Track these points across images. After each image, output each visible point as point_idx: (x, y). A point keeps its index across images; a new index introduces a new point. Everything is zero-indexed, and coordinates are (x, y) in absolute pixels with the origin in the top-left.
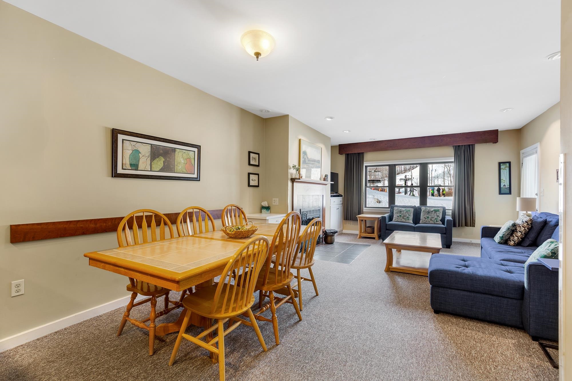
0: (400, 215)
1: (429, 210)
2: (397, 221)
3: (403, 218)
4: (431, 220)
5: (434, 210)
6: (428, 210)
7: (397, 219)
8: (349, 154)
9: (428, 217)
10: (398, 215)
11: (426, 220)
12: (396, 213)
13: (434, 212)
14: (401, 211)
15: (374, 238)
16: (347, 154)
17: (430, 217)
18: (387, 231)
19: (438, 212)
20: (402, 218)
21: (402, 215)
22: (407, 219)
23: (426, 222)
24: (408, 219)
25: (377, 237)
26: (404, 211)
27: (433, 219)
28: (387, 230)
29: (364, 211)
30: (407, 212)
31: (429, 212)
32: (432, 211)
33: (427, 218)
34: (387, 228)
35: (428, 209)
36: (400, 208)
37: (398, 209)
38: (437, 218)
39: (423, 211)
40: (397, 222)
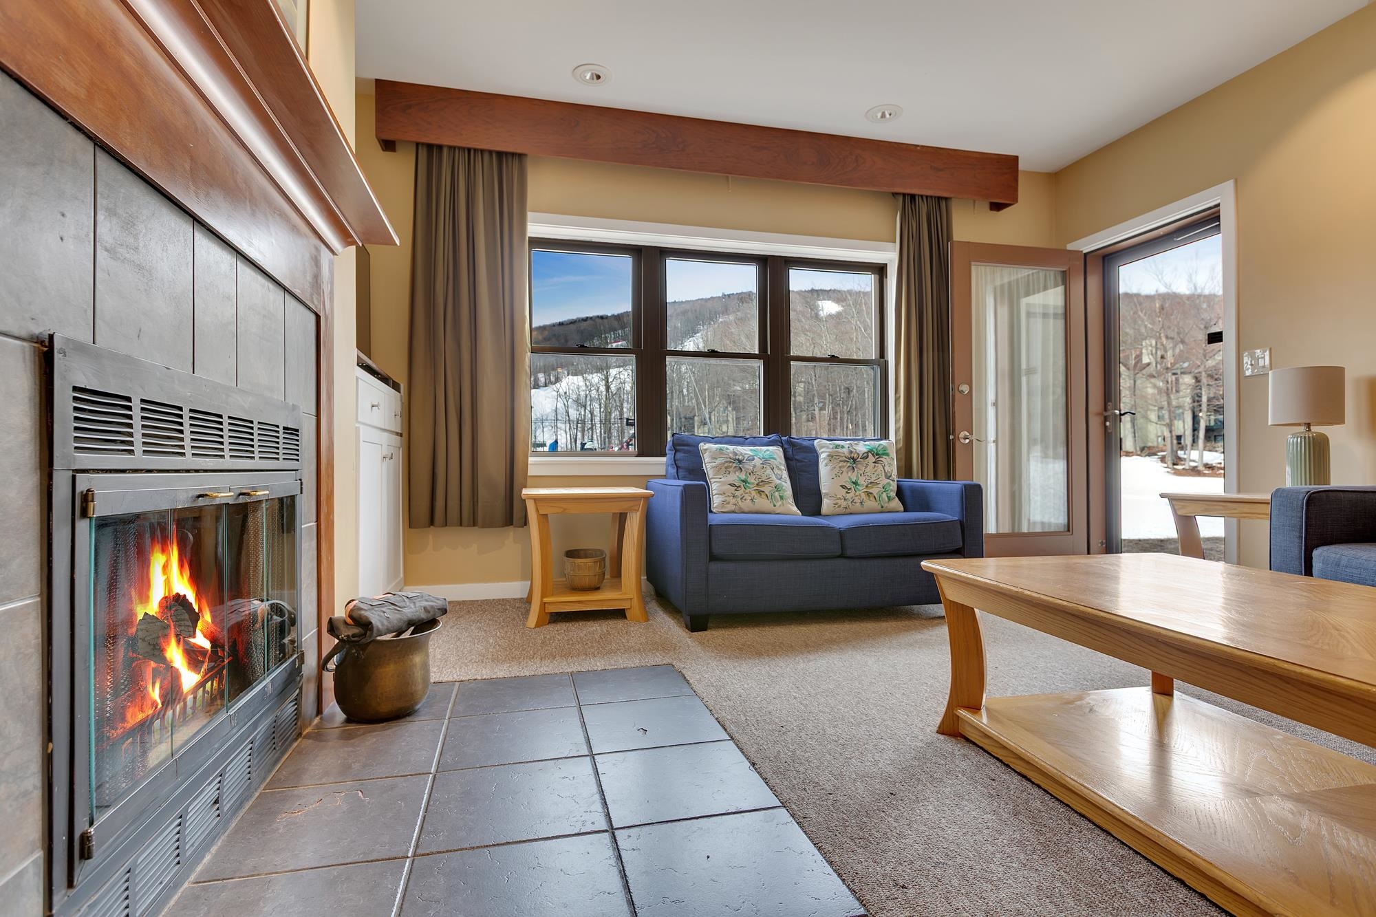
0: (743, 477)
1: (851, 452)
2: (733, 508)
3: (760, 492)
4: (869, 494)
5: (870, 451)
6: (845, 450)
7: (733, 501)
8: (440, 147)
9: (855, 483)
10: (734, 477)
11: (848, 496)
12: (718, 469)
13: (871, 459)
14: (740, 462)
15: (620, 614)
16: (430, 147)
17: (861, 481)
18: (715, 567)
19: (885, 459)
20: (754, 493)
21: (751, 479)
22: (777, 494)
23: (852, 508)
24: (781, 498)
25: (634, 608)
26: (751, 459)
27: (875, 491)
28: (713, 558)
29: (532, 471)
30: (765, 462)
31: (855, 460)
32: (865, 457)
33: (853, 486)
34: (718, 549)
35: (843, 447)
36: (731, 448)
37: (720, 449)
38: (889, 484)
39: (831, 456)
40: (734, 512)
